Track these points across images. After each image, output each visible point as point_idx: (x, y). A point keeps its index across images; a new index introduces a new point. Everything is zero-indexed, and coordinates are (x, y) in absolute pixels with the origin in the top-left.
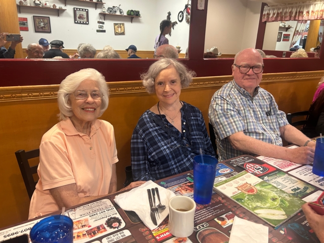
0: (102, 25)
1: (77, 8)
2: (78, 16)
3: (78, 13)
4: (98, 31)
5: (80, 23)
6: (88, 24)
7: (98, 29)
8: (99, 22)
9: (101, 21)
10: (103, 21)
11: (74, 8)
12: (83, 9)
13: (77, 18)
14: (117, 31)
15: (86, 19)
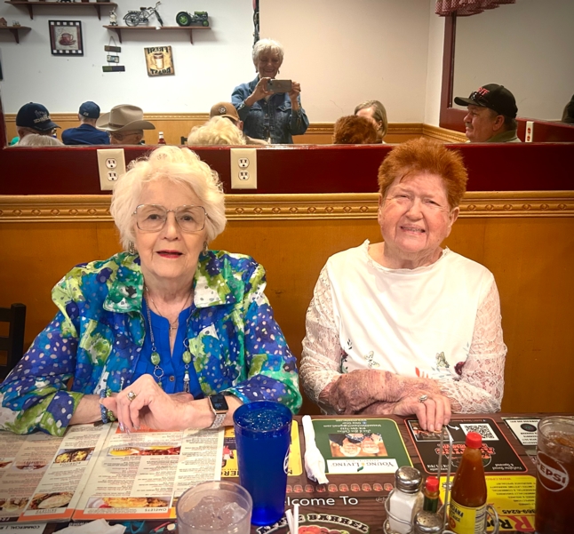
0: (114, 54)
1: (55, 22)
2: (59, 38)
3: (59, 32)
4: (106, 69)
5: (64, 54)
6: (82, 54)
7: (107, 64)
8: (108, 49)
9: (112, 45)
10: (118, 45)
11: (50, 21)
12: (68, 22)
13: (57, 44)
14: (154, 68)
15: (76, 44)
